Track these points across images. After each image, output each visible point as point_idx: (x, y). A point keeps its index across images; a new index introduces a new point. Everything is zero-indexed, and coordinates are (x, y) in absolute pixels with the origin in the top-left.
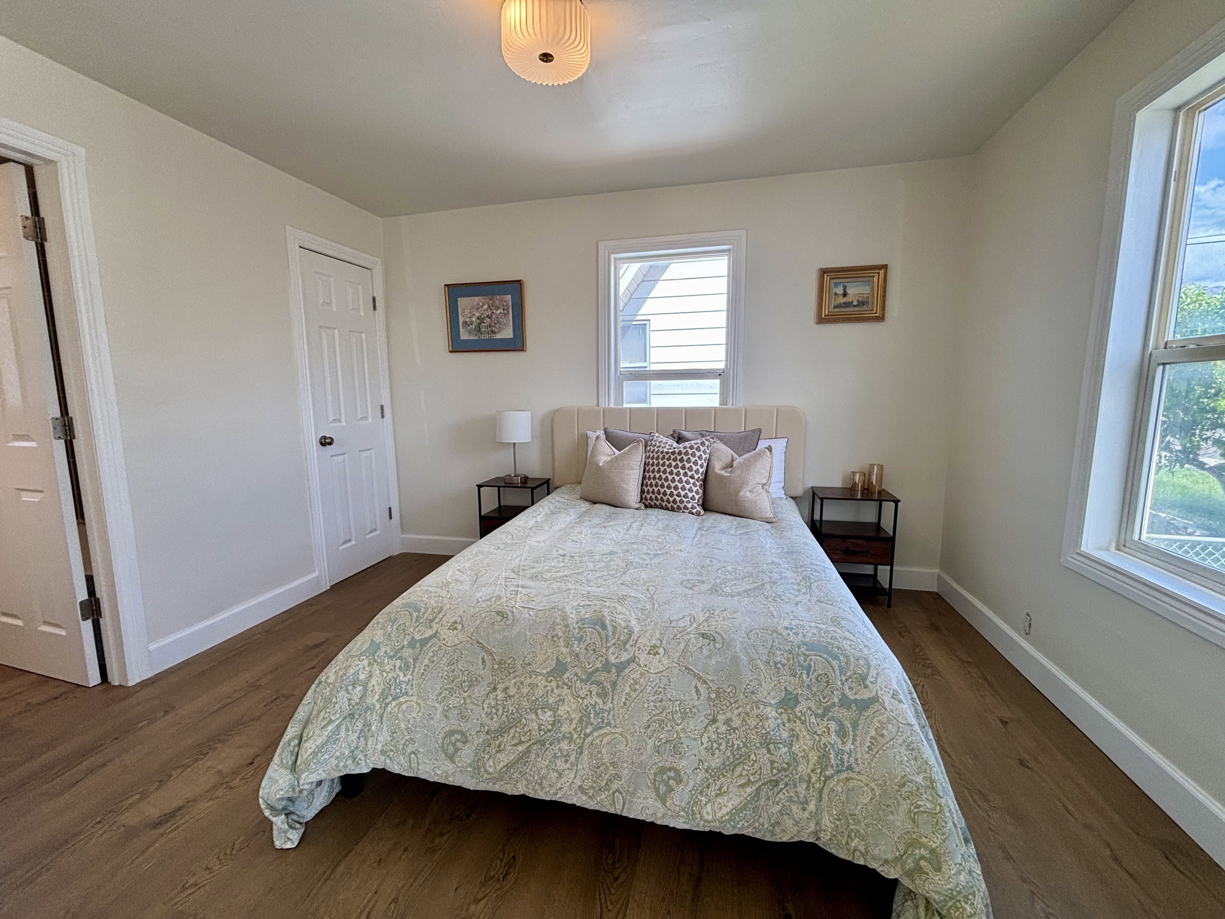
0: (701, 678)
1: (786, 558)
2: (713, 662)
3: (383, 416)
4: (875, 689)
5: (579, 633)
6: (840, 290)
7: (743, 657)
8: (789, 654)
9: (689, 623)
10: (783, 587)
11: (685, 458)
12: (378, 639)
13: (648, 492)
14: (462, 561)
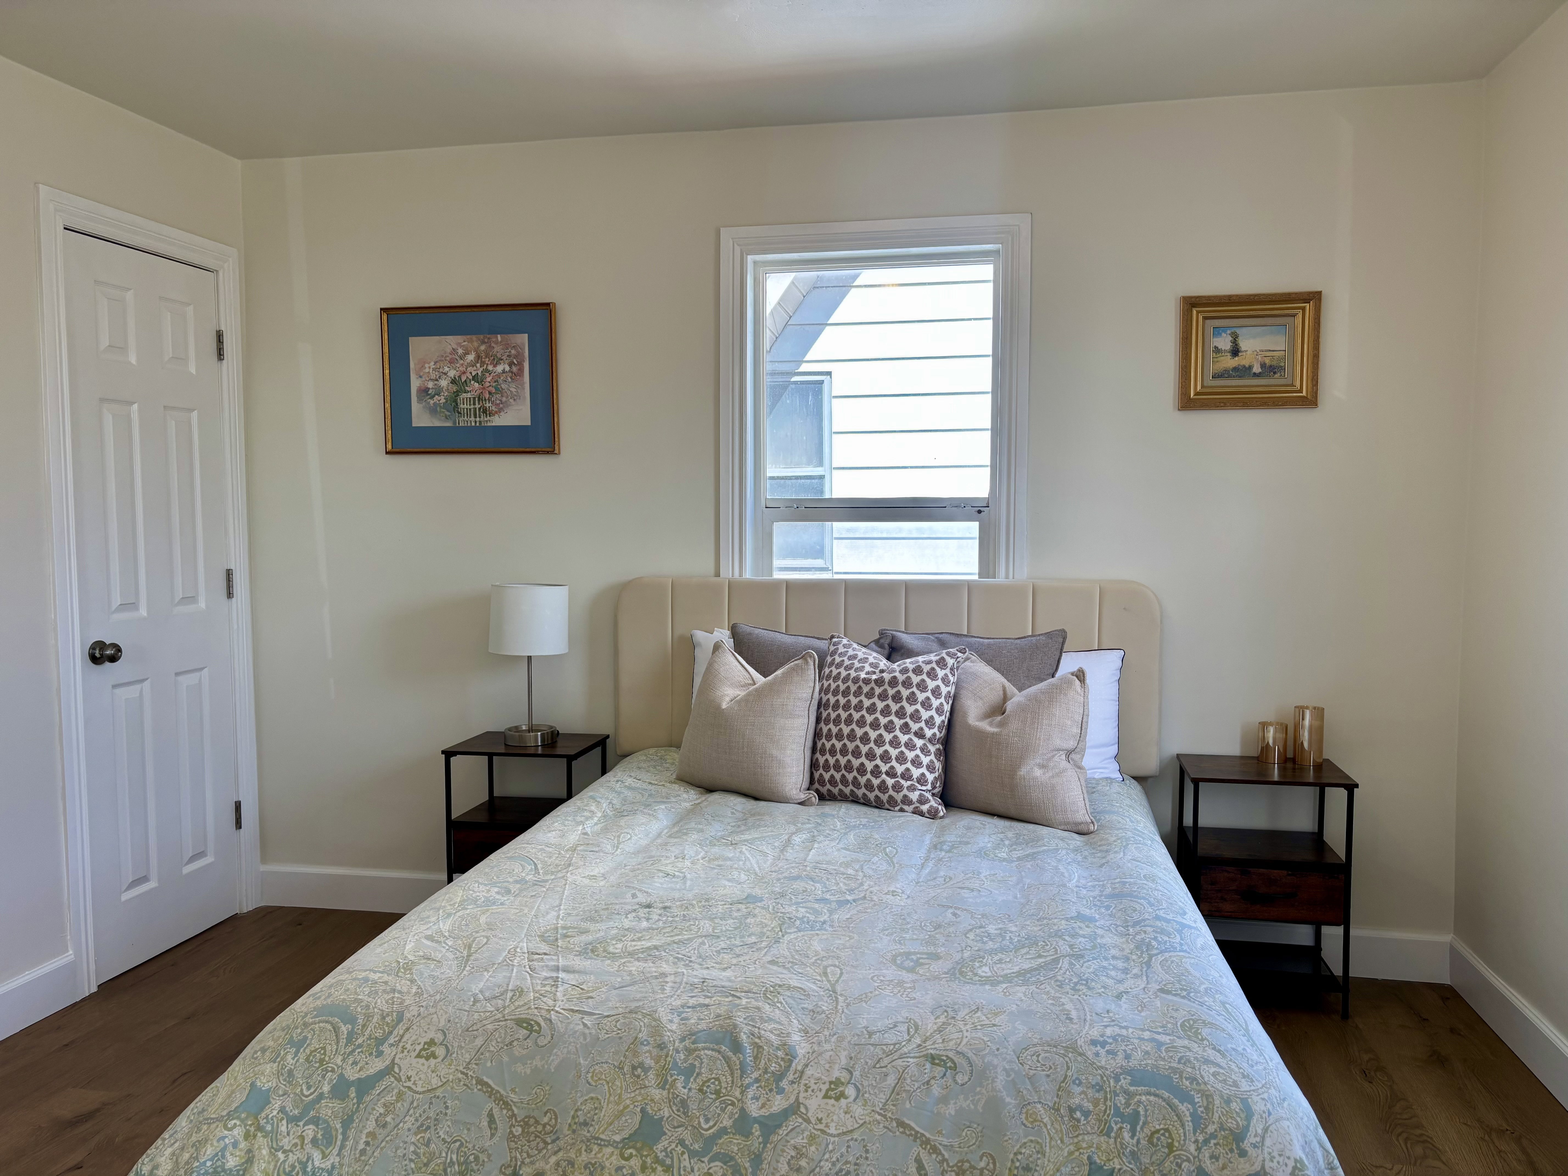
0: (928, 1141)
1: (1108, 908)
2: (951, 1110)
3: (230, 595)
4: (1260, 1158)
5: (685, 1061)
6: (1224, 342)
7: (1008, 1100)
8: (1098, 1091)
9: (906, 1037)
10: (1094, 965)
11: (905, 693)
12: (264, 1083)
13: (826, 767)
14: (433, 919)
